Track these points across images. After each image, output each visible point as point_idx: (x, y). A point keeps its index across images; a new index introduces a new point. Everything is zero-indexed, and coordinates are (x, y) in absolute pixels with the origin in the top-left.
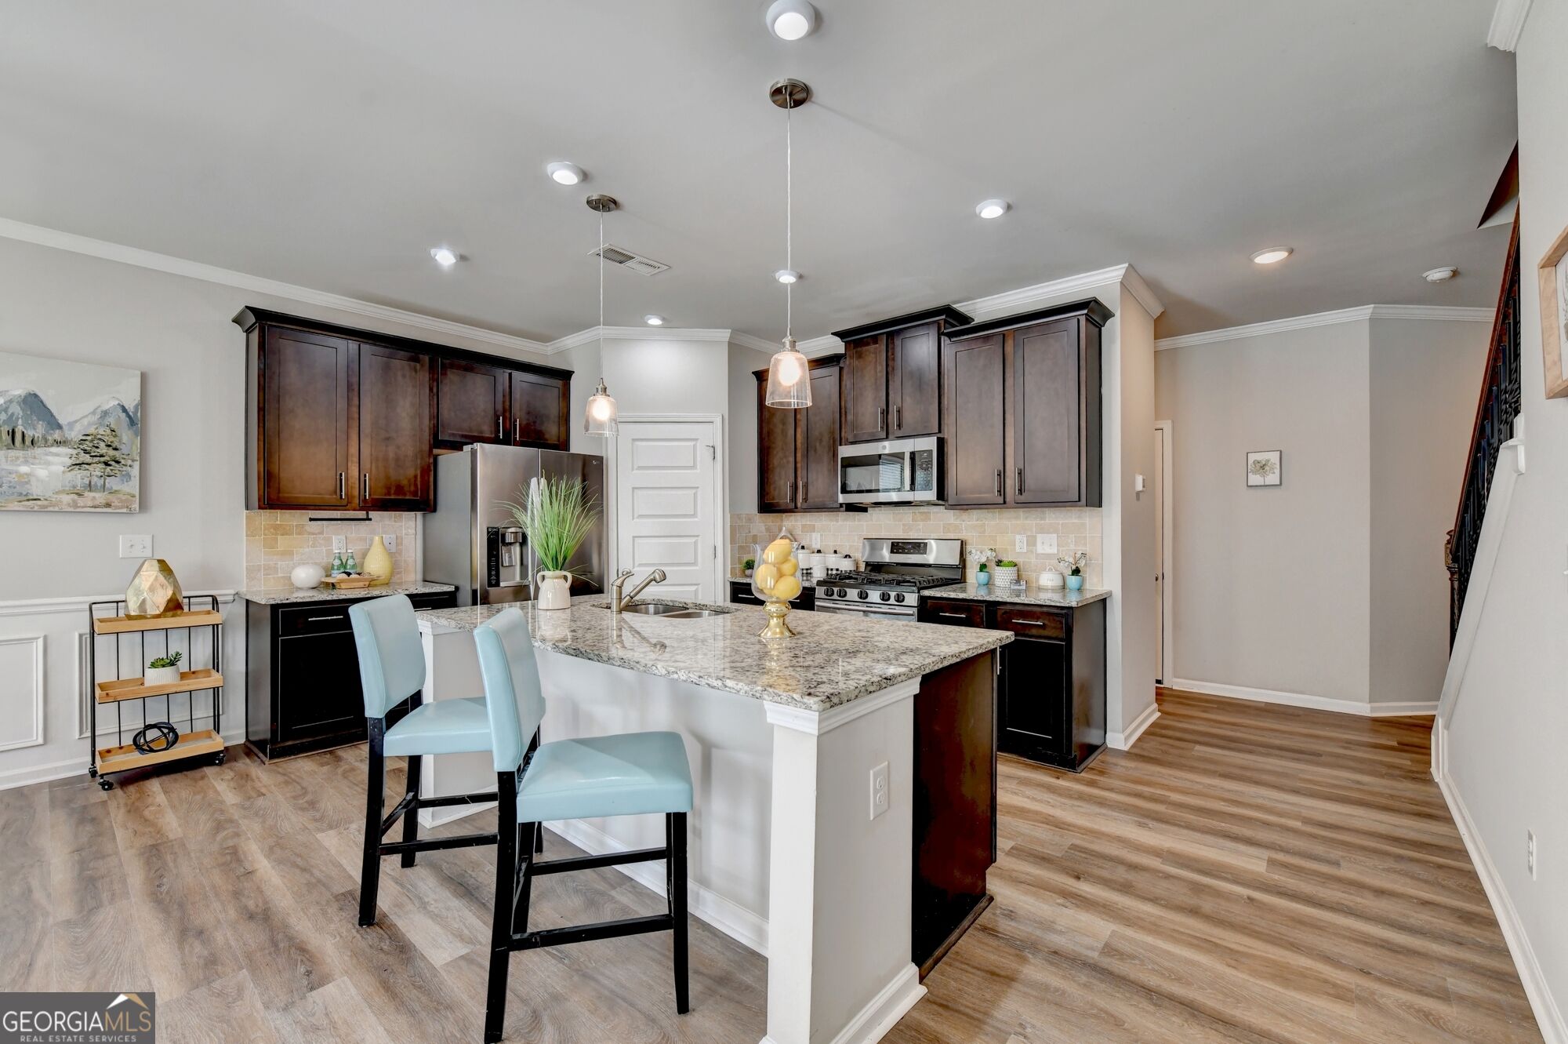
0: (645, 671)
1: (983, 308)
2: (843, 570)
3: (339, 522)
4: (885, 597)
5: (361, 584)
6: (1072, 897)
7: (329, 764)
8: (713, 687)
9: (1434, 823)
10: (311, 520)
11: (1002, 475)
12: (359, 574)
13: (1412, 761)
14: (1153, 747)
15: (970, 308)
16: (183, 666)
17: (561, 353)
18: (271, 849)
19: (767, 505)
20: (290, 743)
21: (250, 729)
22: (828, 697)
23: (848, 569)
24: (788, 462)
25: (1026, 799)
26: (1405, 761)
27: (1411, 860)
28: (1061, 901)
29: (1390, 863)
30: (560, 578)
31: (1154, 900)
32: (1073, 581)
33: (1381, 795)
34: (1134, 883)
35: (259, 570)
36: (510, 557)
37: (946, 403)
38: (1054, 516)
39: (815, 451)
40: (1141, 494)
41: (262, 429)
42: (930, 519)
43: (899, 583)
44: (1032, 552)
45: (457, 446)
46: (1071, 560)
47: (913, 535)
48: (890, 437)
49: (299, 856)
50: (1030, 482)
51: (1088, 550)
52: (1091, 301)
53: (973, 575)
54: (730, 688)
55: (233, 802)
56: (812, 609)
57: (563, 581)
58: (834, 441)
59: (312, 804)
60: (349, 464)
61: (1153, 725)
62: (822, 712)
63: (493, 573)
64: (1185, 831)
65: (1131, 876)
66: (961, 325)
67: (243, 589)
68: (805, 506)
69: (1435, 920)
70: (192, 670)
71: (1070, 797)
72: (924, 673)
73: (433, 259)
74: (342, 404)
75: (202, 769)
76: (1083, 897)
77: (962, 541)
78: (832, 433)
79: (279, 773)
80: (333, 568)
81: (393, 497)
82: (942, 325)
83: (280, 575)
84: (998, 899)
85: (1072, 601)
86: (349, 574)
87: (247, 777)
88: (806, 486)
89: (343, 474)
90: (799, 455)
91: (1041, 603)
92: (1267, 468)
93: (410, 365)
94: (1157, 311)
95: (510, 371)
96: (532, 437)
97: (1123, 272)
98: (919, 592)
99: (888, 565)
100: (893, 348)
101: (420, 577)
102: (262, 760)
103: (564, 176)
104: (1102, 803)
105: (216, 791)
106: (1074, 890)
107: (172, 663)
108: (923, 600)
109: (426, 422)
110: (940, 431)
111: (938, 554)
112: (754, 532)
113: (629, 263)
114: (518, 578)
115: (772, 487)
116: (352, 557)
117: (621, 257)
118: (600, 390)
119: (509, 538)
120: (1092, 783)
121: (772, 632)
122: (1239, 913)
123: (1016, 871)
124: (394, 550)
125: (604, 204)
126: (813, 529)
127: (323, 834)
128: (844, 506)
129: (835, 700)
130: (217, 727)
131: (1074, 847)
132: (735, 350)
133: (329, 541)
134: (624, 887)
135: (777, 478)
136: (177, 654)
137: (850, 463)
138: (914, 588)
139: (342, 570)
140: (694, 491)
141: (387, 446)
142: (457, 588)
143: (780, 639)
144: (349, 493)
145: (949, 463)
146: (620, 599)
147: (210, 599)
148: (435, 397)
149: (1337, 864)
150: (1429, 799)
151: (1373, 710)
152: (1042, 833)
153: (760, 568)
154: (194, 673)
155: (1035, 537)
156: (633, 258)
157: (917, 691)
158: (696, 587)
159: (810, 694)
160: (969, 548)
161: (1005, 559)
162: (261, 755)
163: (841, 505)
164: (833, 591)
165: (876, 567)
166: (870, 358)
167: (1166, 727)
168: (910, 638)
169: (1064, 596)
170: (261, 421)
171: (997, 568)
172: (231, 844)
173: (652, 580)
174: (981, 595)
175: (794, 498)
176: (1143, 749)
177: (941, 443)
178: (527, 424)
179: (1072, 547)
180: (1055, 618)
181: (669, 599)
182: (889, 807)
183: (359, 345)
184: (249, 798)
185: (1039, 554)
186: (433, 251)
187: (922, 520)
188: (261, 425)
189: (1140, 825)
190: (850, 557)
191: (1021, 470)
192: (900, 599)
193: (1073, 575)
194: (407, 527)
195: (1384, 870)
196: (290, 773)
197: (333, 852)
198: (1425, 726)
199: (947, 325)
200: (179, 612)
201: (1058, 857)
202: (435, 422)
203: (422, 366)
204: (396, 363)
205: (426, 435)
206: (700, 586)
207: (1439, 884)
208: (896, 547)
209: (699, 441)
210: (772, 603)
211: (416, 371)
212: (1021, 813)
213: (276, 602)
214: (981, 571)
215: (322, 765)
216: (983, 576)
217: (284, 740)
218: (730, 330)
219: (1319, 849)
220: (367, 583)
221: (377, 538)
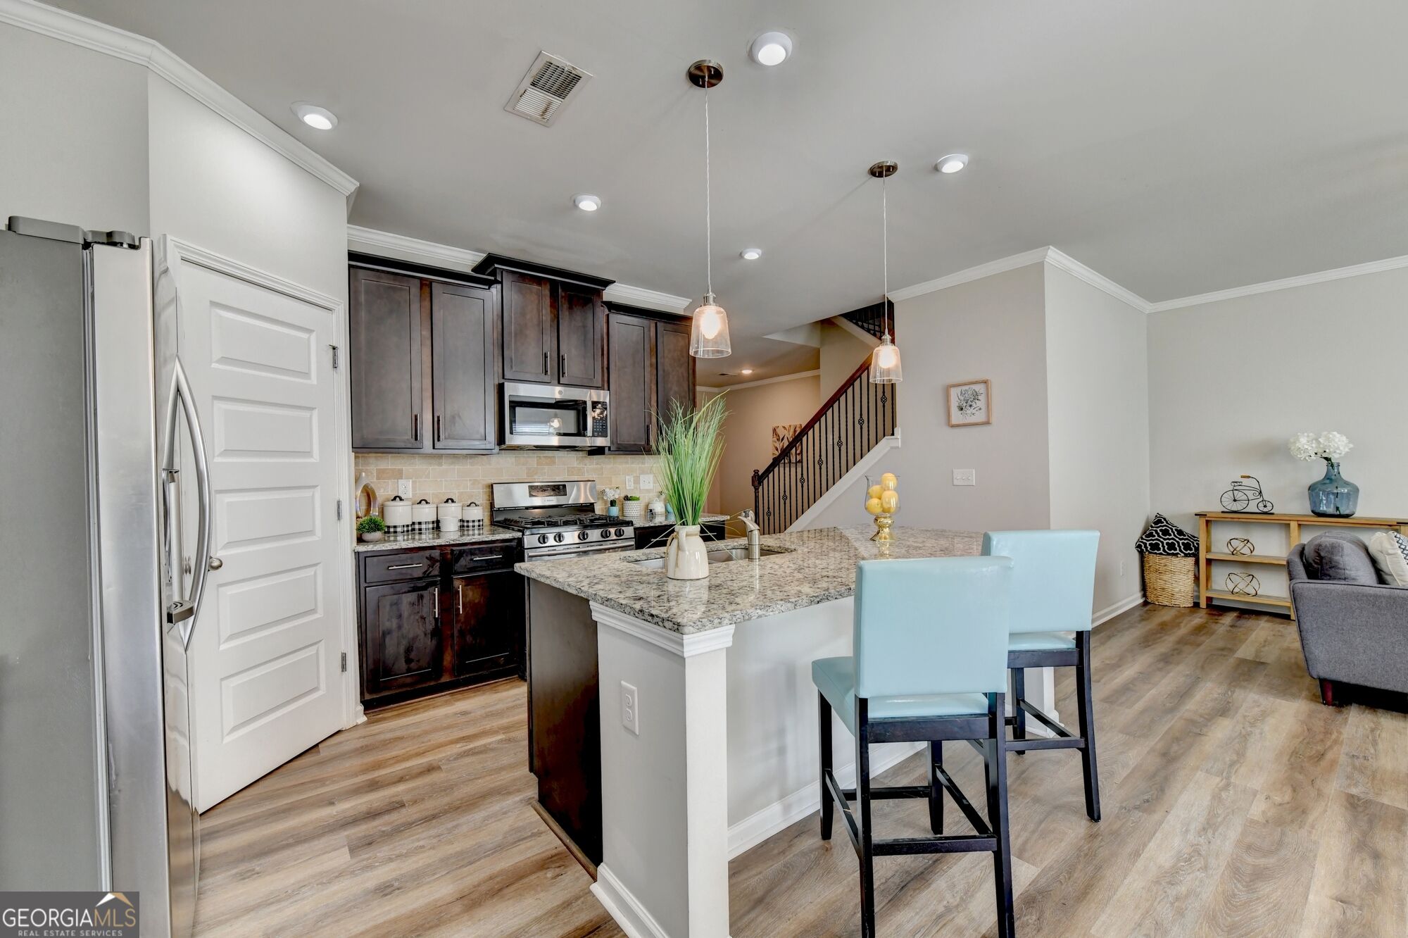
4: (606, 535)
38: (650, 461)
90: (425, 380)
100: (557, 297)
108: (635, 531)
110: (603, 386)
115: (379, 418)
135: (388, 407)
155: (639, 477)
164: (548, 538)
166: (532, 297)
171: (627, 502)
175: (419, 436)
185: (641, 490)
190: (476, 505)
192: (619, 534)
206: (319, 569)
209: (316, 336)
214: (611, 506)
218: (358, 184)
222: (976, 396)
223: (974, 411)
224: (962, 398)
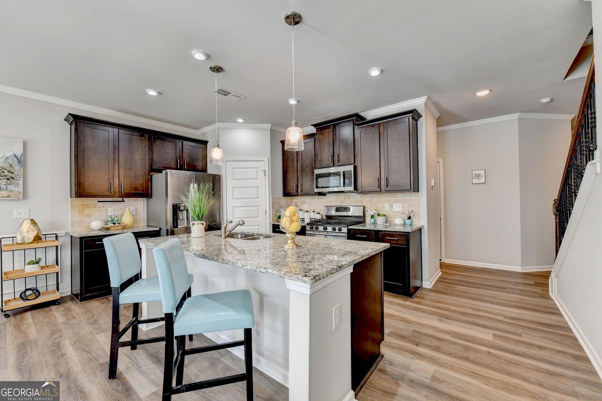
0: (233, 265)
1: (370, 115)
2: (317, 218)
3: (111, 202)
4: (334, 229)
5: (120, 228)
6: (417, 354)
7: (105, 303)
8: (262, 272)
9: (555, 316)
10: (99, 202)
11: (379, 180)
12: (119, 224)
13: (541, 290)
14: (440, 286)
15: (365, 114)
16: (42, 263)
17: (203, 134)
18: (75, 343)
19: (286, 193)
20: (89, 295)
21: (73, 289)
22: (314, 277)
23: (319, 218)
24: (294, 176)
25: (393, 311)
26: (538, 290)
27: (549, 332)
28: (411, 356)
29: (542, 334)
30: (201, 224)
31: (450, 354)
32: (408, 222)
33: (532, 304)
34: (440, 347)
35: (76, 223)
36: (182, 216)
37: (357, 152)
38: (400, 196)
39: (305, 172)
40: (433, 187)
41: (76, 165)
42: (351, 198)
43: (339, 224)
44: (391, 210)
45: (160, 171)
46: (407, 213)
47: (344, 204)
48: (335, 165)
49: (87, 346)
50: (390, 183)
51: (414, 209)
52: (414, 110)
53: (368, 220)
54: (270, 273)
55: (61, 322)
56: (305, 235)
57: (201, 225)
58: (313, 167)
59: (96, 322)
60: (115, 179)
61: (440, 278)
62: (311, 284)
63: (175, 222)
64: (458, 323)
65: (439, 344)
66: (362, 121)
67: (69, 231)
68: (301, 193)
69: (565, 359)
70: (47, 265)
71: (410, 309)
72: (355, 263)
73: (147, 93)
74: (111, 154)
75: (50, 307)
76: (420, 354)
77: (364, 207)
78: (312, 164)
79: (84, 308)
80: (108, 222)
81: (133, 192)
82: (355, 121)
83: (86, 225)
84: (385, 356)
85: (408, 229)
86: (115, 224)
87: (69, 310)
88: (302, 186)
89: (112, 183)
90: (299, 173)
91: (396, 231)
92: (480, 176)
93: (140, 138)
94: (438, 115)
95: (182, 141)
96: (192, 167)
97: (425, 99)
98: (347, 227)
99: (335, 216)
100: (335, 131)
101: (146, 224)
102: (77, 302)
103: (199, 56)
104: (423, 311)
105: (55, 317)
106: (416, 351)
107: (37, 263)
108: (349, 230)
109: (147, 161)
110: (354, 163)
111: (354, 211)
112: (281, 204)
113: (229, 96)
114: (186, 224)
115: (288, 186)
116: (116, 217)
117: (225, 93)
118: (216, 146)
119: (182, 208)
120: (418, 303)
121: (289, 246)
122: (486, 359)
123: (392, 343)
124: (134, 213)
125: (218, 69)
126: (305, 203)
127: (99, 335)
128: (317, 193)
129: (317, 278)
130: (58, 289)
131: (414, 331)
132: (273, 133)
133: (107, 210)
134: (227, 356)
135: (290, 183)
136: (40, 259)
137: (319, 176)
138: (346, 226)
139: (112, 222)
140: (257, 188)
141: (131, 171)
142: (160, 229)
143: (292, 249)
144: (115, 191)
145: (358, 175)
146: (225, 232)
147: (55, 235)
148: (151, 151)
149: (520, 335)
150: (551, 306)
151: (522, 269)
152: (401, 325)
153: (283, 218)
154: (47, 266)
155: (393, 204)
156: (230, 93)
157: (352, 271)
158: (258, 226)
159: (306, 276)
160: (366, 209)
161: (381, 213)
162: (77, 300)
163: (316, 193)
164: (313, 227)
165: (329, 217)
166: (327, 134)
167: (445, 278)
168: (347, 247)
169: (405, 228)
170: (76, 161)
171: (378, 217)
172: (58, 341)
173: (238, 225)
174: (372, 228)
175: (297, 191)
176: (437, 288)
177: (355, 168)
178: (190, 162)
179: (407, 208)
180: (402, 236)
181: (247, 232)
182: (341, 323)
183: (119, 130)
184: (69, 319)
185: (394, 211)
186: (147, 90)
187: (348, 199)
188: (76, 162)
189: (440, 320)
190: (319, 213)
191: (387, 178)
192: (340, 230)
193: (408, 219)
194: (140, 204)
195: (540, 337)
196: (88, 307)
197: (102, 343)
198: (546, 275)
199: (356, 121)
200: (40, 241)
201: (408, 336)
202: (151, 161)
203: (145, 139)
204: (135, 137)
205: (147, 167)
206: (260, 227)
207: (563, 343)
208: (338, 209)
209: (259, 168)
210: (289, 233)
211: (143, 141)
212: (392, 316)
213: (82, 236)
214: (372, 218)
215: (102, 304)
216: (372, 220)
217: (85, 294)
218: (271, 124)
219: (513, 329)
220: (123, 227)
221: (127, 209)
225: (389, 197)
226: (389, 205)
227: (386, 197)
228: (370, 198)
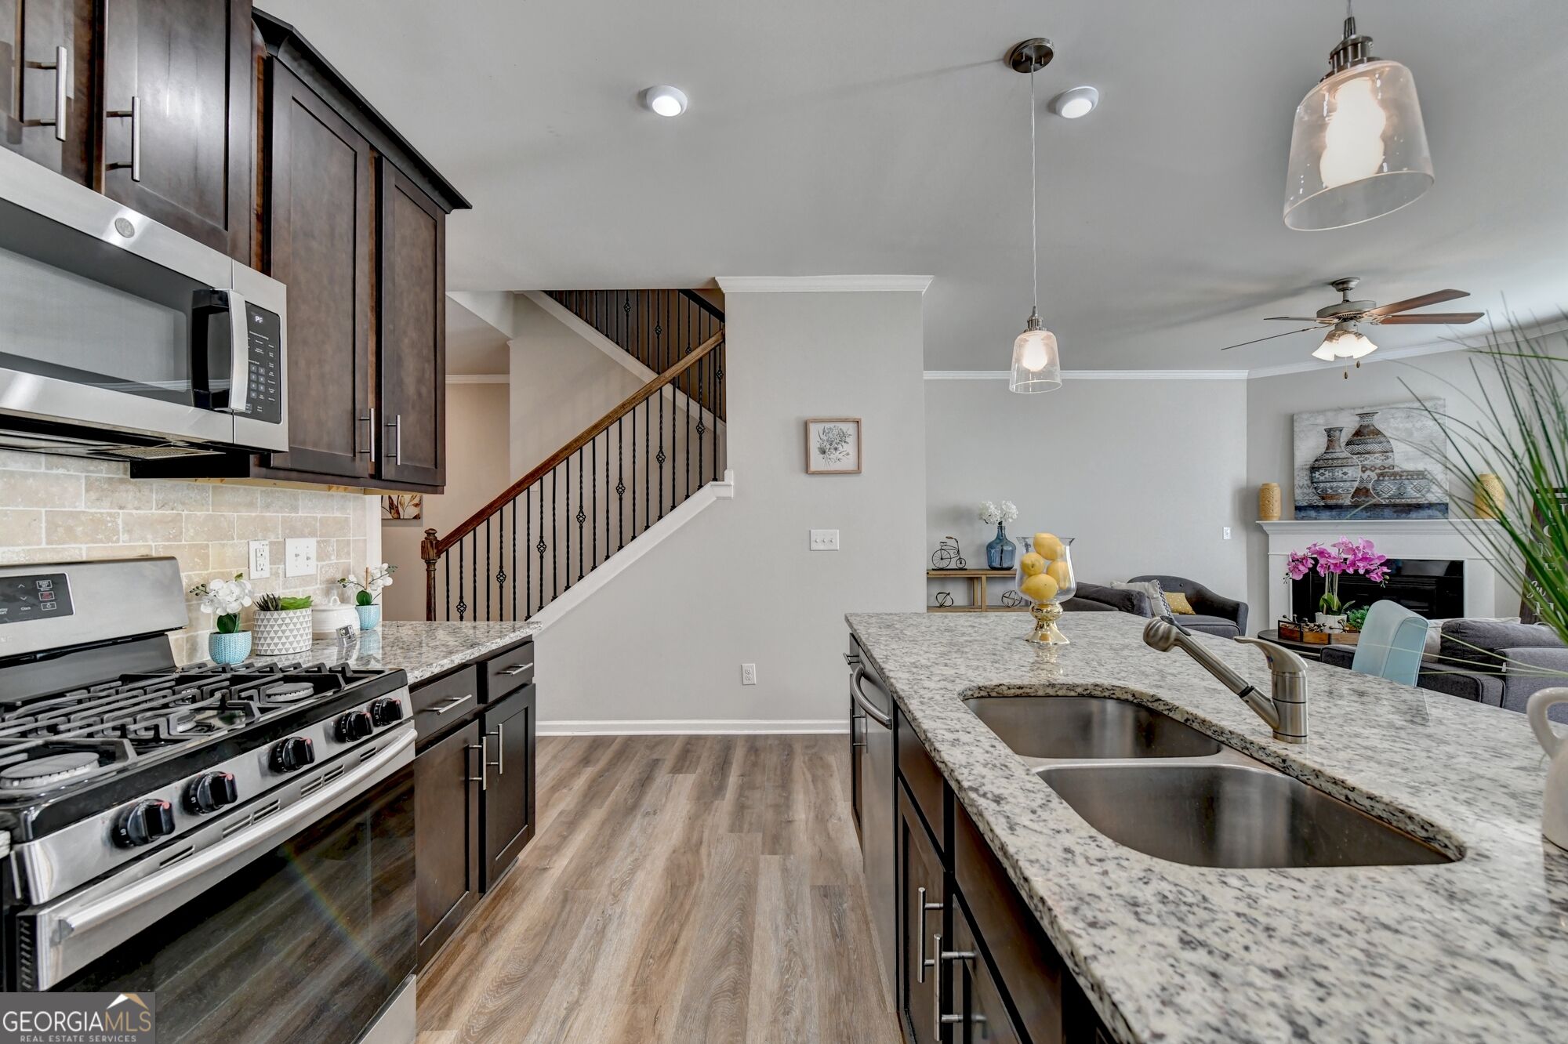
4: (345, 728)
32: (371, 614)
38: (310, 504)
44: (276, 574)
155: (284, 544)
161: (275, 594)
185: (288, 578)
191: (390, 420)
192: (385, 713)
193: (362, 605)
222: (843, 437)
223: (840, 456)
224: (825, 438)
225: (268, 506)
226: (267, 549)
227: (251, 505)
228: (162, 505)
